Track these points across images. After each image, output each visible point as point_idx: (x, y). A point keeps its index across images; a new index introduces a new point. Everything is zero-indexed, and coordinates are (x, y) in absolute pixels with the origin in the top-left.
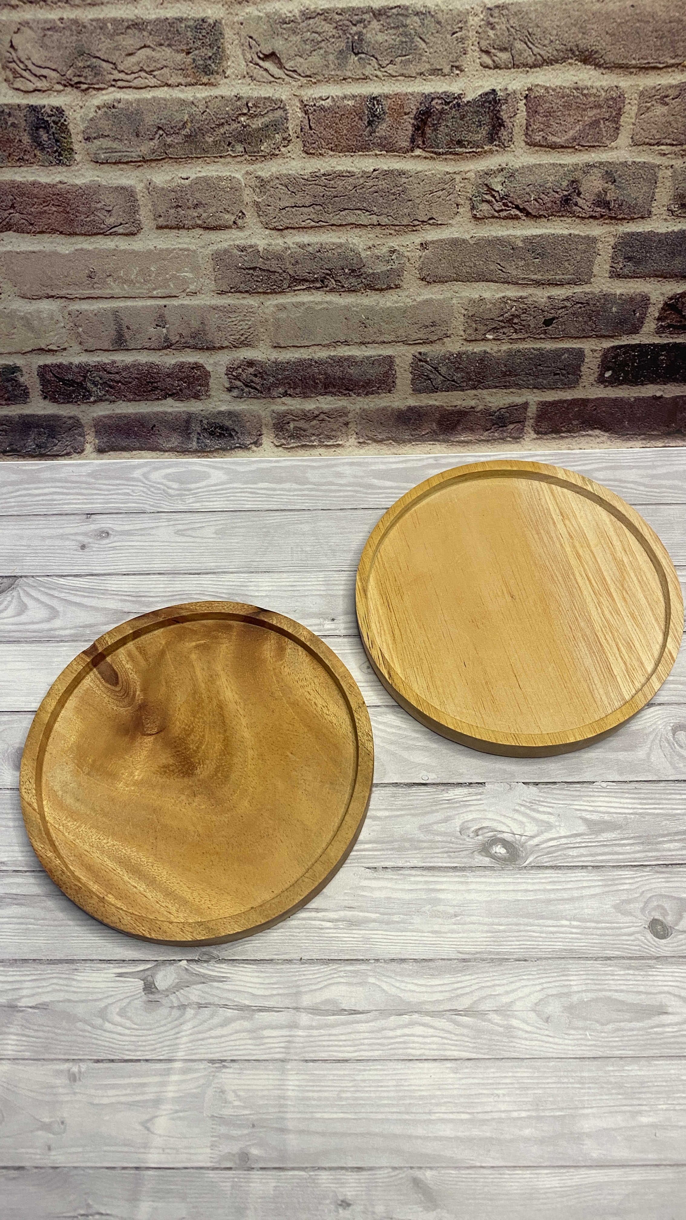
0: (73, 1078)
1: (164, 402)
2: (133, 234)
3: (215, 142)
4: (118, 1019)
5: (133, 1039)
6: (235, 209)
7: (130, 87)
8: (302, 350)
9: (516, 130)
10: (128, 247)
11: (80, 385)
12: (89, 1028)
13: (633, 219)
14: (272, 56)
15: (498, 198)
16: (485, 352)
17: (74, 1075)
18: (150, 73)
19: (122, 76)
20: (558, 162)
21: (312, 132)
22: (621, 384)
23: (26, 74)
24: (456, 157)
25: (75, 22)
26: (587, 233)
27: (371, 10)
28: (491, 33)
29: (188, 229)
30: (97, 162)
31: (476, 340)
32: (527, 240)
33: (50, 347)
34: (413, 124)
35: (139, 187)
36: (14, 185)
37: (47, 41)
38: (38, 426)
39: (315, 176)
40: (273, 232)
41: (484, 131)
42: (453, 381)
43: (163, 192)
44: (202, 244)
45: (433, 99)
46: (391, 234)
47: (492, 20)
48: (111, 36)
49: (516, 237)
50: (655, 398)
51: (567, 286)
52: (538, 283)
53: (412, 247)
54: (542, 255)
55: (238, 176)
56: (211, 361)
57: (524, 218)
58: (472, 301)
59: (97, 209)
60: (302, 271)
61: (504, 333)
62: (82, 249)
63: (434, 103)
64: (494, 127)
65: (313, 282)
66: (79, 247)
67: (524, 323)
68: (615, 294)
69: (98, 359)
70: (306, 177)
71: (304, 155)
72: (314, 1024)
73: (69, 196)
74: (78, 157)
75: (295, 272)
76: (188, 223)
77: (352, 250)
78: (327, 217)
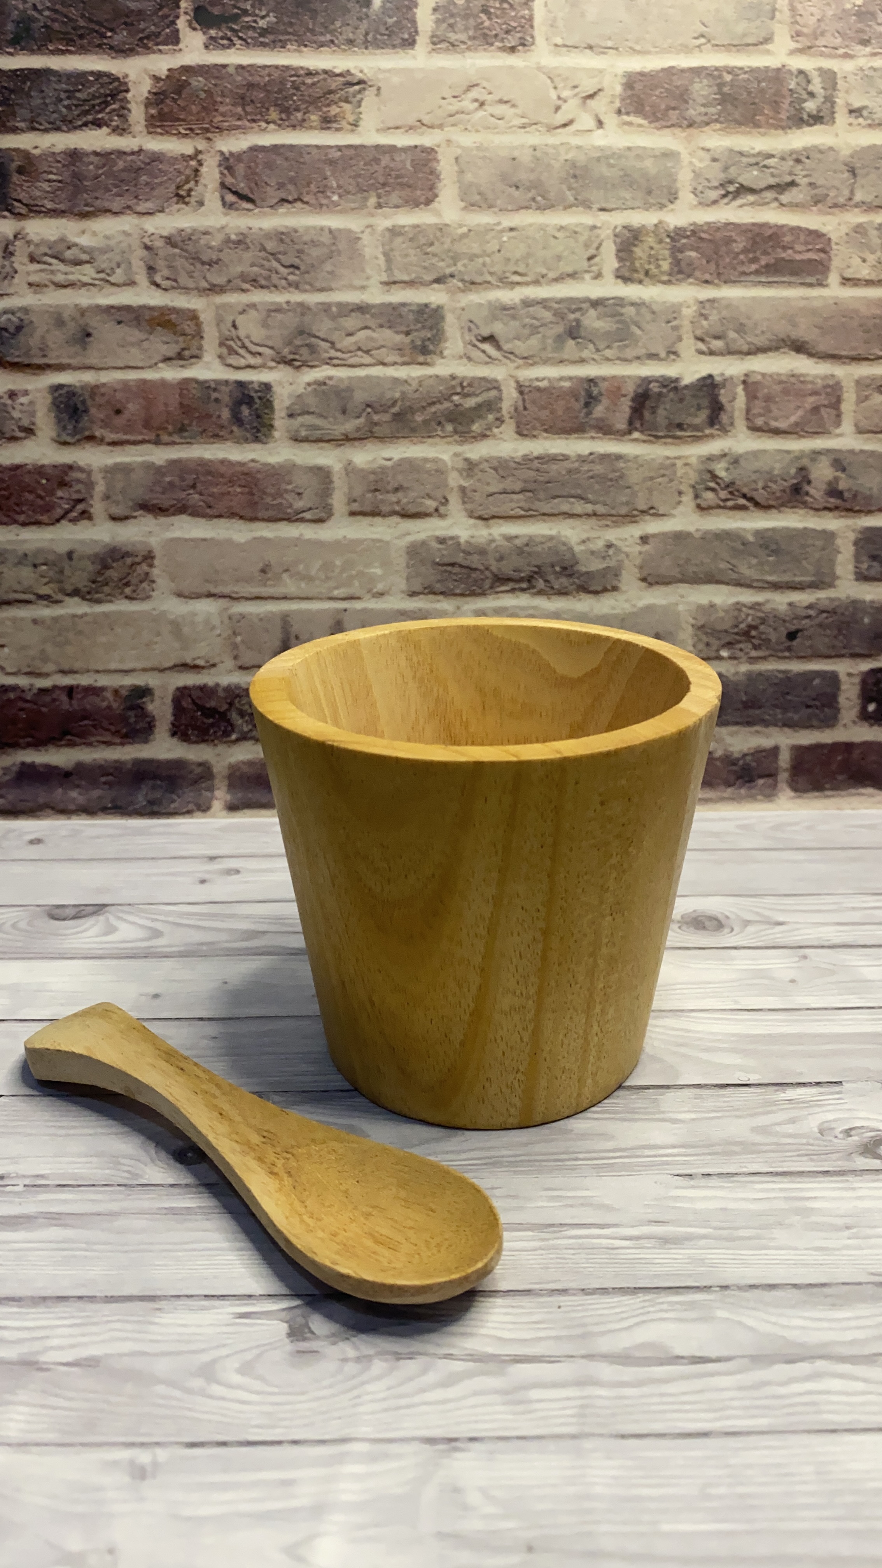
2: (320, 521)
3: (425, 422)
6: (439, 494)
7: (345, 365)
9: (737, 414)
10: (314, 536)
11: (223, 716)
13: (870, 512)
14: (490, 339)
15: (723, 486)
18: (367, 352)
19: (339, 354)
20: (784, 448)
21: (526, 413)
23: (242, 351)
24: (677, 441)
25: (301, 305)
26: (824, 527)
27: (587, 300)
28: (705, 323)
29: (384, 516)
30: (296, 440)
32: (758, 533)
33: (197, 662)
34: (631, 407)
35: (337, 468)
36: (202, 463)
37: (270, 322)
38: (155, 776)
39: (528, 460)
40: (478, 521)
41: (702, 417)
43: (362, 474)
44: (398, 534)
45: (650, 382)
46: (607, 526)
47: (704, 312)
48: (334, 318)
49: (744, 530)
51: (808, 591)
52: (776, 586)
53: (630, 541)
54: (775, 552)
55: (446, 457)
57: (752, 508)
58: (701, 608)
59: (286, 491)
60: (507, 568)
61: (741, 650)
62: (261, 538)
63: (651, 385)
64: (713, 410)
65: (518, 581)
66: (258, 534)
67: (764, 636)
68: (864, 602)
70: (517, 460)
71: (516, 436)
73: (259, 476)
74: (276, 434)
75: (499, 569)
76: (385, 509)
77: (564, 544)
78: (538, 505)
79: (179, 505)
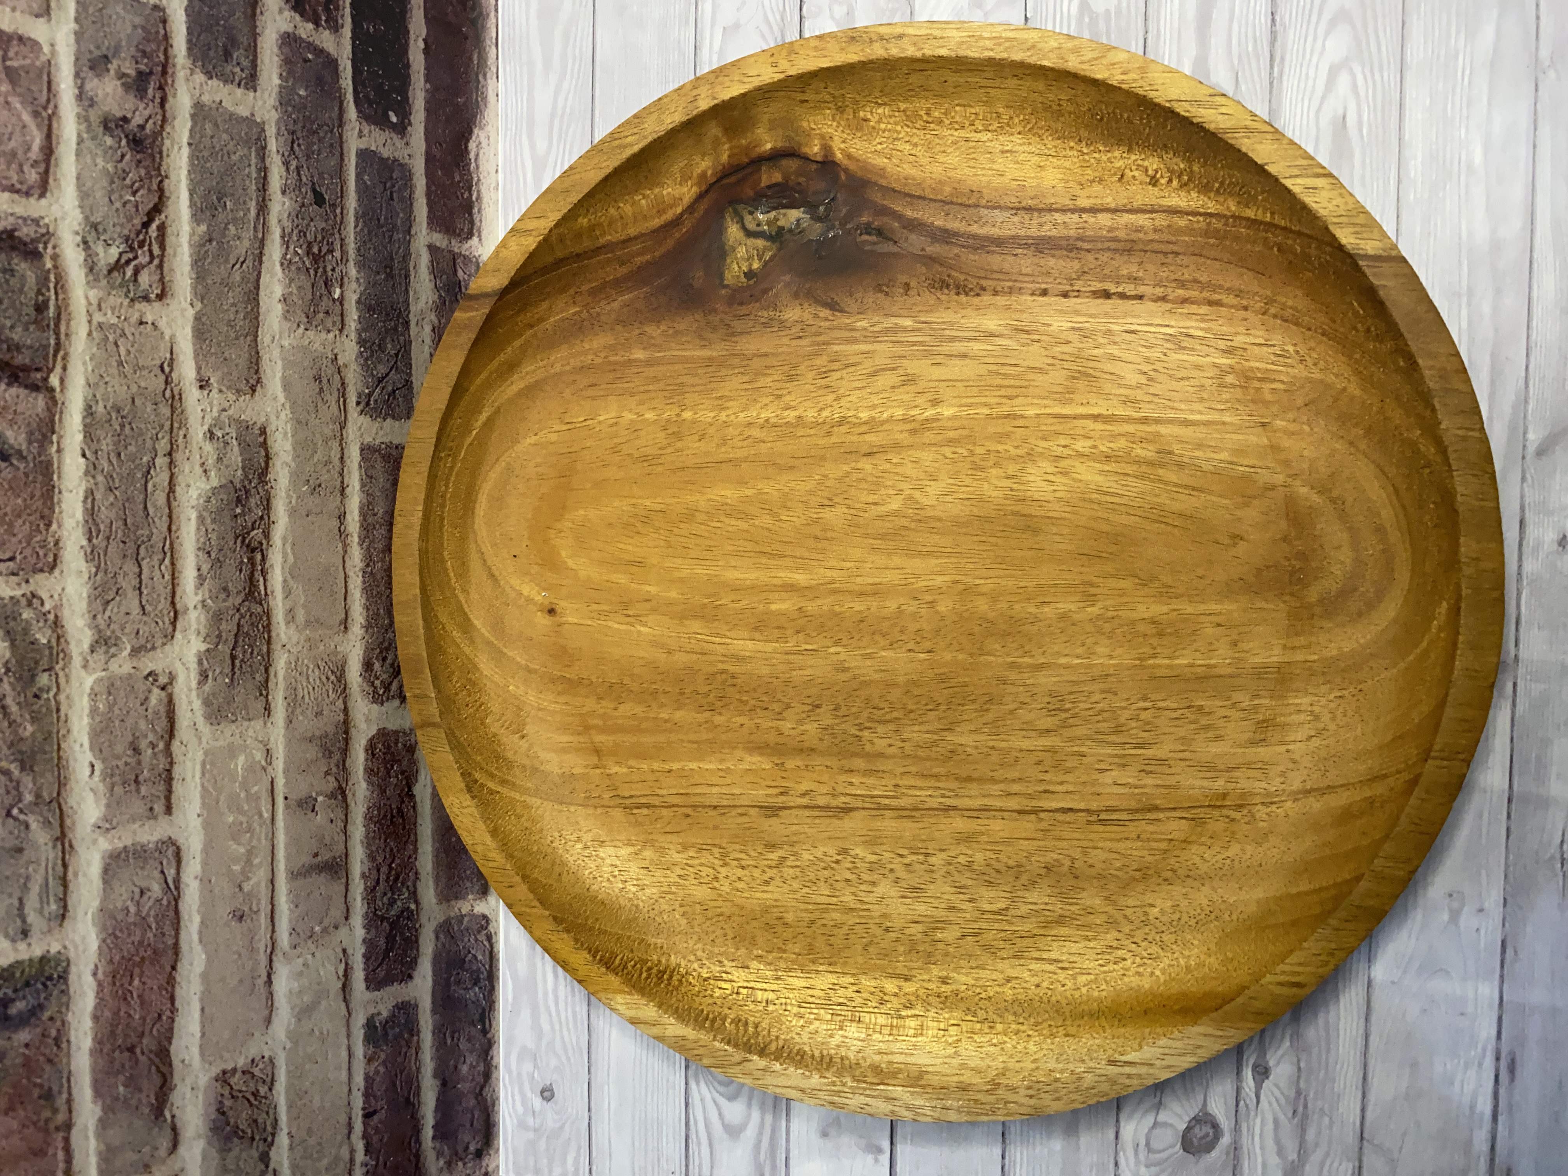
1: (418, 799)
2: (177, 853)
3: (34, 720)
6: (141, 686)
8: (351, 586)
9: (19, 210)
10: (198, 859)
11: (393, 925)
13: (166, 37)
15: (131, 256)
16: (358, 302)
20: (74, 146)
21: (19, 557)
22: (407, 99)
24: (63, 316)
26: (188, 116)
29: (172, 763)
30: (63, 917)
31: (342, 315)
32: (196, 217)
33: (341, 973)
34: (9, 384)
35: (104, 844)
36: (99, 1048)
38: (448, 984)
39: (92, 555)
40: (178, 626)
41: (22, 266)
42: (397, 355)
43: (114, 805)
44: (195, 740)
46: (185, 436)
49: (192, 234)
50: (426, 51)
51: (268, 161)
52: (263, 208)
53: (205, 404)
54: (221, 195)
55: (89, 681)
56: (363, 726)
57: (163, 216)
58: (286, 315)
59: (138, 913)
60: (237, 581)
61: (333, 270)
62: (200, 933)
64: (13, 248)
65: (253, 565)
66: (195, 937)
67: (319, 238)
68: (280, 86)
69: (359, 899)
70: (94, 570)
71: (57, 572)
73: (117, 958)
74: (55, 948)
75: (239, 593)
76: (162, 763)
77: (208, 500)
78: (157, 538)
79: (157, 1060)
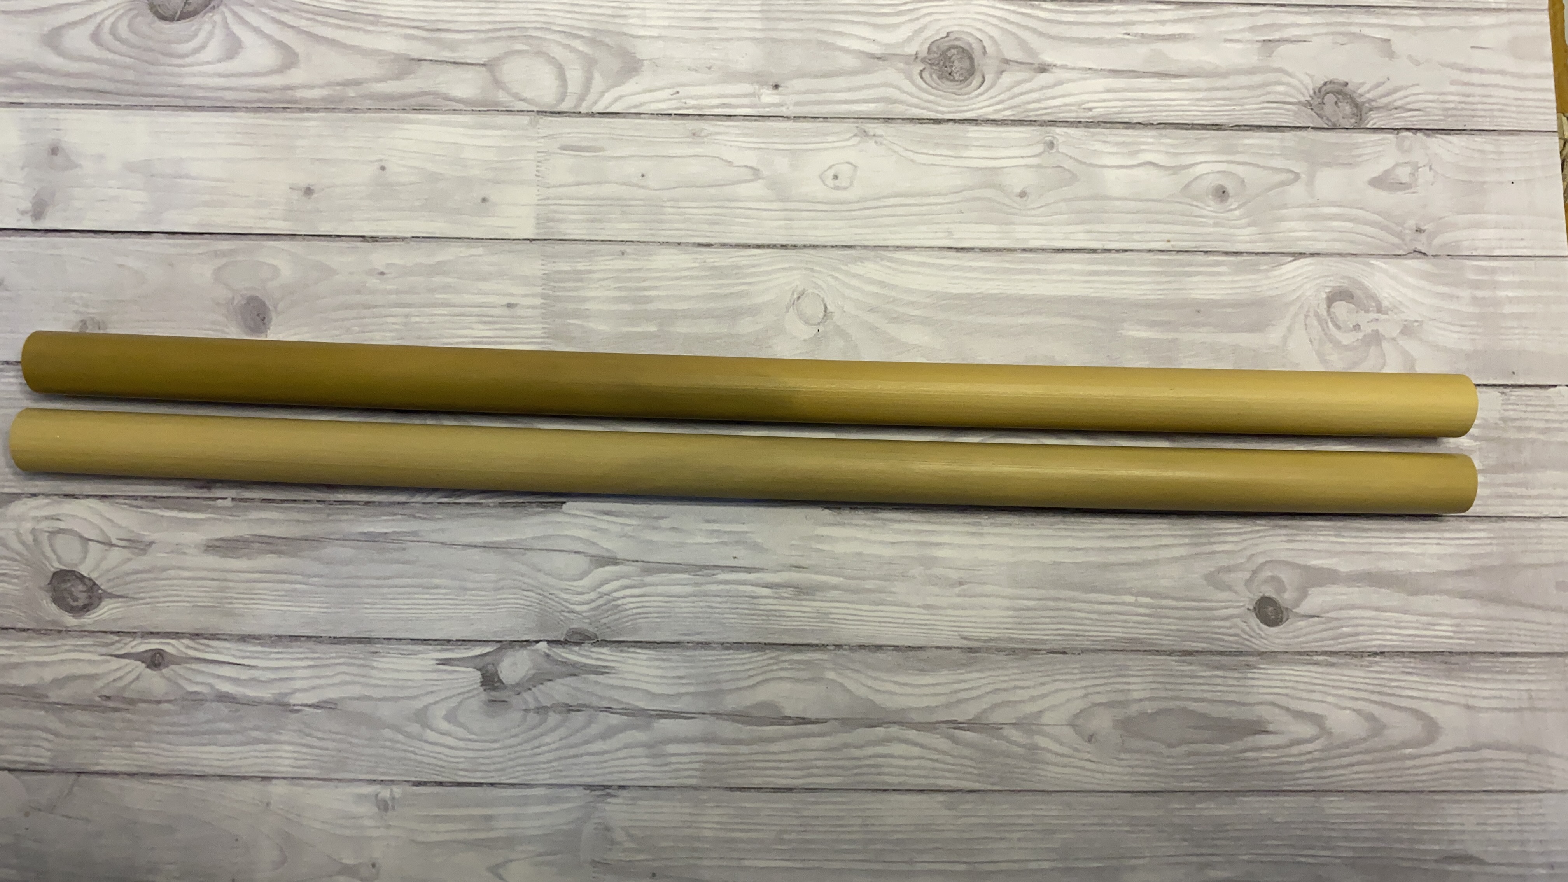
0: (384, 806)
4: (444, 726)
5: (470, 754)
12: (400, 737)
17: (385, 802)
72: (742, 736)
